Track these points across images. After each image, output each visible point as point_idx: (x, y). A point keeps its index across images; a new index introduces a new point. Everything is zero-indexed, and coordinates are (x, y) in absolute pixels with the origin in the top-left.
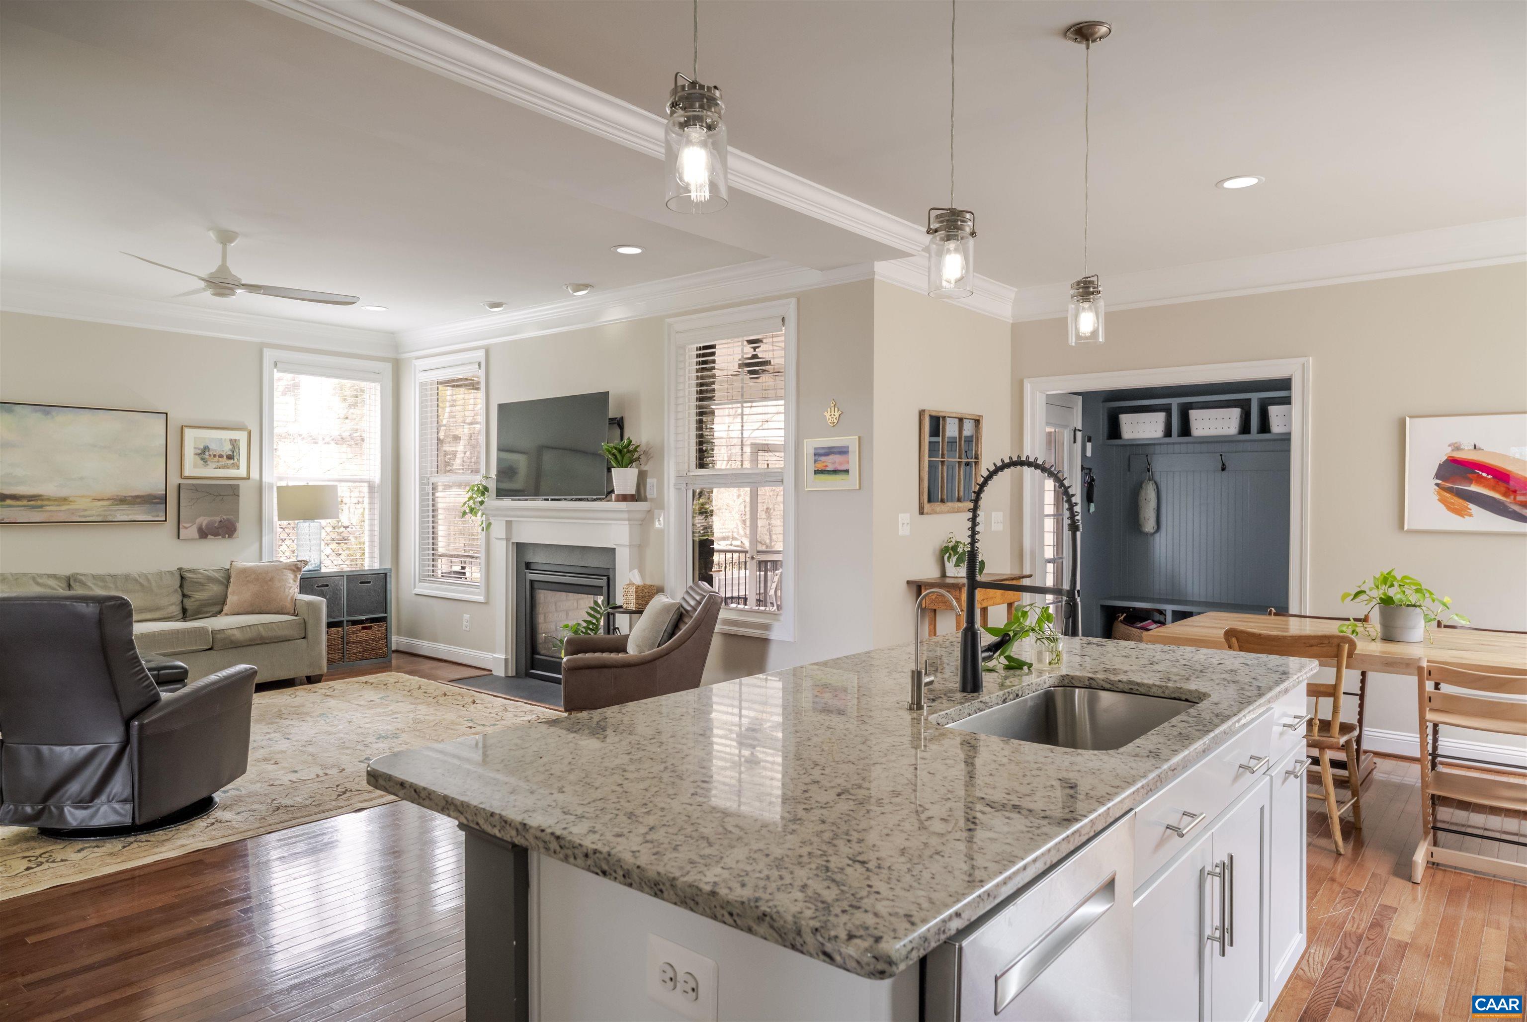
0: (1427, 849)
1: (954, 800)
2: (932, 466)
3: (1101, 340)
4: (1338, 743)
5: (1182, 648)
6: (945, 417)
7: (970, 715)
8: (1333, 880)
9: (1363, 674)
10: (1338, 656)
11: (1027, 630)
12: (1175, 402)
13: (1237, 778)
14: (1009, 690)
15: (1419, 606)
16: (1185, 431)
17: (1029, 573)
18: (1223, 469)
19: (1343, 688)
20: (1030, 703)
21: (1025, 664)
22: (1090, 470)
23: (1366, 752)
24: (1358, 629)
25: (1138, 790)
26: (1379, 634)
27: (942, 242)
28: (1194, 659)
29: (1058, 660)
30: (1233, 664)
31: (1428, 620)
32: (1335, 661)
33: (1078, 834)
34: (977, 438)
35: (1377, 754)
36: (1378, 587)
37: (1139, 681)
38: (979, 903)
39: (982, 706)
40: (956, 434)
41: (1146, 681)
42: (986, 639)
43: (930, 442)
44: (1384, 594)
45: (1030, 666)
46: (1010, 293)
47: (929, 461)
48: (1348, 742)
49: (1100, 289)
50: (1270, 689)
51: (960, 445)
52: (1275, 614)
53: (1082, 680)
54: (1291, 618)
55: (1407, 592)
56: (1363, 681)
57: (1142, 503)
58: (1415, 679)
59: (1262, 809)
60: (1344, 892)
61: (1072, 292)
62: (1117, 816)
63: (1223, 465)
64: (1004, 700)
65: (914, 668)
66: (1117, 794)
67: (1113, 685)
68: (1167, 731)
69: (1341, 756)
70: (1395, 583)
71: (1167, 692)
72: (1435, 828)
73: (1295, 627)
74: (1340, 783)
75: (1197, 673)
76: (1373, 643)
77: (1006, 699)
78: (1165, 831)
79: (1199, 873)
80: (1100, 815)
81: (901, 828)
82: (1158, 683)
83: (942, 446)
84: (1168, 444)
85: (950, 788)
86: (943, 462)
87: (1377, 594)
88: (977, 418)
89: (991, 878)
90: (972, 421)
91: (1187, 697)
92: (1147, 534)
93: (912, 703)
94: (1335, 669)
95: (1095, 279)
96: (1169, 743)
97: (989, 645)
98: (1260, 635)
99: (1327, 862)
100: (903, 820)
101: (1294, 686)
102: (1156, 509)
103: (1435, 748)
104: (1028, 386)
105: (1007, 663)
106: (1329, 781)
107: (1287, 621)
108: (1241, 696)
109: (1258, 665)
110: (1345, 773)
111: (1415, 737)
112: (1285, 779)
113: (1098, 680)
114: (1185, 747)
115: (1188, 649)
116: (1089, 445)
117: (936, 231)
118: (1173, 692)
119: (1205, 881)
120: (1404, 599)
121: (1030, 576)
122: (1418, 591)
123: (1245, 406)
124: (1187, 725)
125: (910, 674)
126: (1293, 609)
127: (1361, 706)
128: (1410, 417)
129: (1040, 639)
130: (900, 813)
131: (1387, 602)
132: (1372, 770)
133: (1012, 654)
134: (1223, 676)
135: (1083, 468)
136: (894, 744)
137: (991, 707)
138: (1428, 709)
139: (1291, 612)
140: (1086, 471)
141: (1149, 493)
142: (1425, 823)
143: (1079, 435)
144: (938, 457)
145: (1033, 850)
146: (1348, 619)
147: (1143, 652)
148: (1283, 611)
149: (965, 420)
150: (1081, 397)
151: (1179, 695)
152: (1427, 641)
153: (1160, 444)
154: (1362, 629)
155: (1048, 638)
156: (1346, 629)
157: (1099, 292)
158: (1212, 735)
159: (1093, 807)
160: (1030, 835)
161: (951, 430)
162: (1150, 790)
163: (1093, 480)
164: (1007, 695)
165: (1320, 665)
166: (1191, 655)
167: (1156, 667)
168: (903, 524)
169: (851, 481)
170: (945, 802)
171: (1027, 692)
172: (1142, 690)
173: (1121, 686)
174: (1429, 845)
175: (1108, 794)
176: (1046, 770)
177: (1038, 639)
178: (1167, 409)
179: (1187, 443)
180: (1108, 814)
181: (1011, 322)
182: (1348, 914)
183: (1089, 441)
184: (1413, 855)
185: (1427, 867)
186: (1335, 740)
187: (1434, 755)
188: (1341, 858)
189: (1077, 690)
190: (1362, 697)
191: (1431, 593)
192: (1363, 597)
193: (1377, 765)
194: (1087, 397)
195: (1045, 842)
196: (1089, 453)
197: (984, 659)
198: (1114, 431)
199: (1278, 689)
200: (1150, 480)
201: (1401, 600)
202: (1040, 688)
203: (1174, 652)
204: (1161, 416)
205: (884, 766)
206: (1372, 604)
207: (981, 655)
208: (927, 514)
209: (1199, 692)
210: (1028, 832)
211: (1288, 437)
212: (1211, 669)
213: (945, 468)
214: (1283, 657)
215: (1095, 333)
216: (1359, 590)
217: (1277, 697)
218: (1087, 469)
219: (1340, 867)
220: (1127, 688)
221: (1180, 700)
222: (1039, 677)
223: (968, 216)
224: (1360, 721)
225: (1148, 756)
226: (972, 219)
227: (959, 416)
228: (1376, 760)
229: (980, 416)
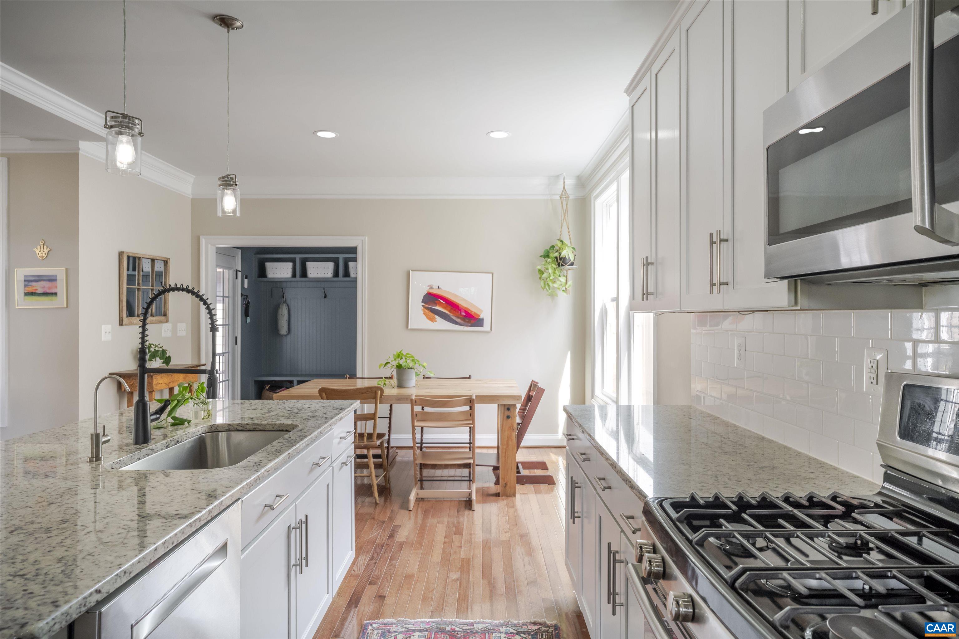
0: (416, 492)
1: (112, 517)
2: (130, 292)
3: (238, 215)
4: (376, 444)
5: (289, 401)
6: (140, 258)
7: (139, 459)
8: (374, 518)
9: (391, 406)
10: (375, 398)
11: (188, 399)
12: (298, 257)
13: (312, 470)
14: (171, 439)
15: (413, 368)
16: (304, 274)
17: (204, 363)
18: (325, 297)
19: (378, 415)
20: (188, 446)
21: (185, 421)
22: (247, 296)
23: (392, 447)
24: (386, 383)
25: (243, 487)
26: (396, 384)
27: (116, 136)
28: (295, 407)
29: (209, 416)
30: (315, 407)
31: (417, 375)
32: (374, 401)
33: (199, 520)
34: (166, 273)
35: (398, 448)
36: (395, 360)
37: (259, 423)
38: (116, 579)
39: (149, 452)
40: (150, 270)
41: (263, 423)
42: (153, 406)
43: (128, 275)
44: (398, 363)
45: (189, 422)
46: (191, 178)
47: (127, 288)
48: (382, 443)
49: (237, 183)
50: (332, 418)
51: (152, 278)
52: (349, 378)
53: (224, 426)
54: (358, 380)
55: (408, 361)
56: (391, 410)
57: (280, 317)
58: (409, 406)
59: (328, 486)
60: (378, 523)
61: (219, 183)
62: (228, 505)
63: (325, 294)
64: (167, 446)
65: (93, 432)
66: (228, 491)
67: (243, 427)
68: (269, 450)
69: (378, 451)
70: (403, 357)
71: (275, 427)
72: (421, 481)
73: (360, 384)
74: (378, 466)
75: (294, 414)
76: (393, 389)
77: (169, 445)
78: (264, 508)
79: (287, 529)
80: (215, 506)
81: (62, 544)
82: (270, 423)
83: (138, 277)
84: (294, 281)
85: (110, 509)
86: (139, 289)
87: (395, 363)
88: (166, 260)
89: (128, 561)
90: (163, 262)
91: (287, 429)
92: (282, 336)
93: (92, 457)
94: (374, 405)
95: (233, 176)
96: (268, 456)
97: (156, 410)
98: (337, 390)
99: (367, 510)
100: (66, 538)
101: (346, 416)
102: (288, 320)
103: (422, 440)
104: (203, 241)
105: (173, 421)
106: (372, 466)
107: (356, 381)
108: (316, 424)
109: (329, 406)
110: (381, 460)
111: (410, 436)
112: (341, 467)
113: (234, 426)
114: (277, 457)
115: (293, 401)
116: (246, 281)
117: (112, 127)
118: (279, 427)
119: (291, 533)
120: (407, 365)
121: (205, 365)
122: (413, 360)
123: (336, 261)
124: (281, 444)
125: (90, 437)
126: (359, 375)
127: (390, 423)
128: (412, 271)
129: (196, 404)
130: (64, 534)
131: (399, 367)
132: (396, 456)
133: (176, 416)
134: (308, 414)
135: (242, 295)
136: (70, 487)
137: (157, 451)
138: (416, 420)
139: (358, 376)
140: (244, 297)
141: (284, 311)
142: (416, 478)
143: (239, 274)
144: (135, 286)
145: (164, 537)
146: (382, 378)
147: (265, 405)
148: (353, 376)
149: (156, 261)
150: (240, 250)
151: (283, 428)
152: (417, 386)
153: (290, 282)
154: (388, 382)
155: (202, 402)
156: (380, 383)
157: (236, 185)
158: (294, 448)
159: (211, 502)
160: (164, 528)
161: (147, 267)
162: (251, 486)
163: (248, 302)
164: (170, 442)
165: (361, 403)
166: (293, 404)
167: (272, 414)
168: (106, 332)
169: (60, 301)
170: (104, 520)
171: (185, 438)
172: (261, 428)
173: (248, 427)
174: (417, 489)
175: (223, 492)
176: (185, 485)
177: (195, 404)
178: (293, 261)
179: (305, 281)
180: (221, 504)
181: (191, 197)
182: (378, 534)
183: (246, 278)
184: (409, 496)
185: (416, 501)
186: (375, 443)
187: (422, 443)
188: (378, 505)
189: (220, 433)
190: (390, 418)
191: (418, 361)
192: (389, 365)
193: (398, 453)
194: (245, 250)
195: (173, 530)
196: (246, 286)
197: (152, 421)
198: (262, 273)
199: (336, 418)
200: (284, 303)
201: (405, 366)
202: (195, 435)
203: (284, 403)
204: (290, 265)
205: (58, 504)
206: (393, 368)
207: (149, 418)
208: (126, 325)
209: (293, 425)
210: (163, 526)
211: (355, 280)
212: (303, 411)
213: (141, 293)
214: (343, 401)
215: (234, 211)
216: (387, 361)
217: (335, 423)
218: (245, 295)
219: (377, 511)
220: (251, 428)
221: (283, 431)
222: (195, 427)
223: (137, 121)
224: (389, 431)
225: (253, 466)
226: (140, 124)
227: (151, 257)
228: (397, 451)
229: (168, 258)
